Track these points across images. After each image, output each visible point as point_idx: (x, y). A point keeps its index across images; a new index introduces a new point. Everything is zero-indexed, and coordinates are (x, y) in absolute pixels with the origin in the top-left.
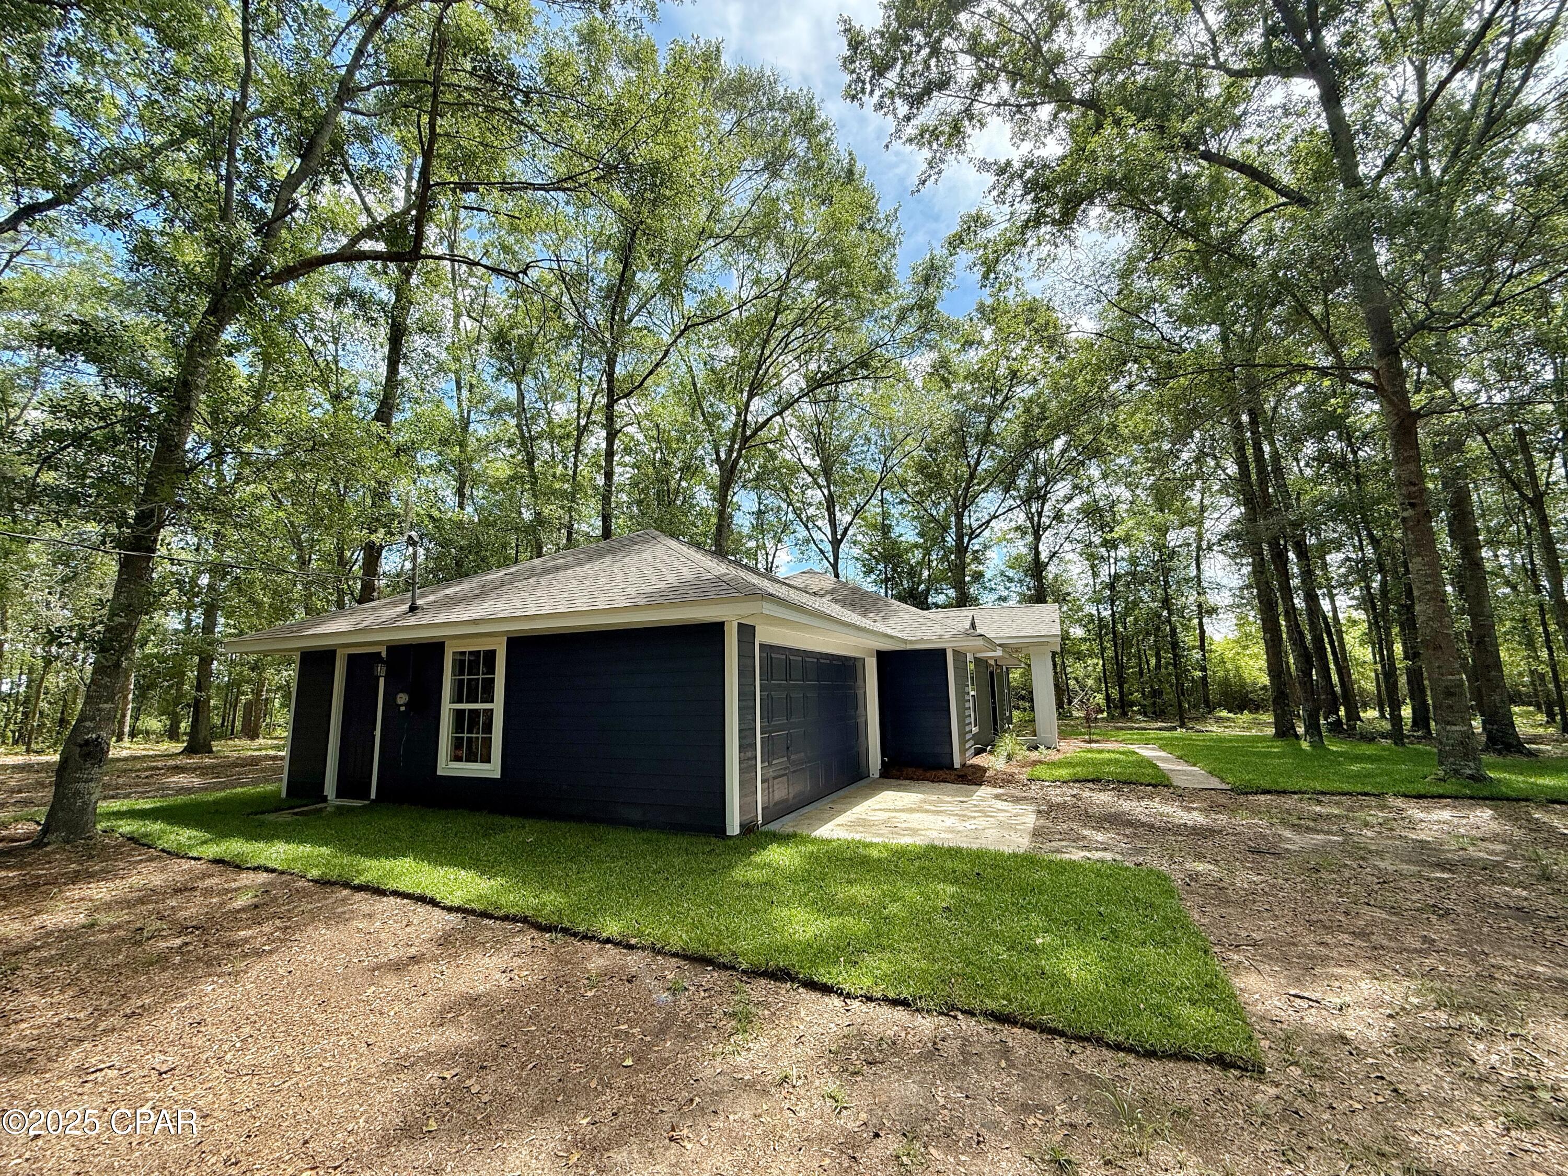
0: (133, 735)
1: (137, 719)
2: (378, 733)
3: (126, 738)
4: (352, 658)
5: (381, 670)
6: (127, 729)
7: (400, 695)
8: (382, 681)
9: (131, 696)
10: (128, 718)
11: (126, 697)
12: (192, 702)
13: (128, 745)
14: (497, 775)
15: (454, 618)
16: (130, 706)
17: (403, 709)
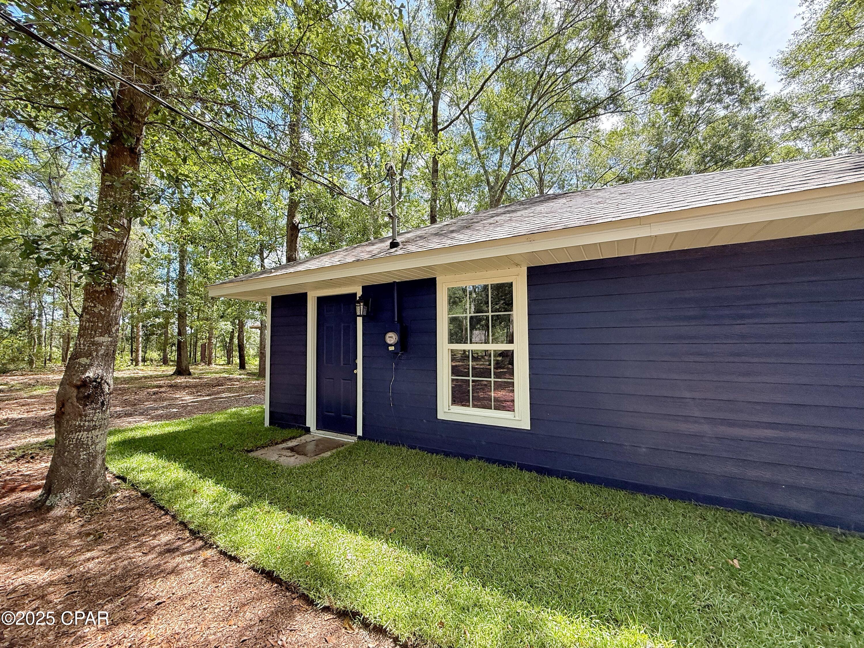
0: (144, 360)
1: (146, 353)
2: (359, 371)
3: (141, 364)
4: (321, 301)
5: (360, 309)
6: (140, 359)
7: (390, 334)
8: (360, 320)
9: (140, 339)
10: (140, 352)
11: (138, 340)
12: (176, 342)
13: (142, 368)
14: (526, 425)
15: (500, 233)
16: (141, 345)
17: (391, 348)
